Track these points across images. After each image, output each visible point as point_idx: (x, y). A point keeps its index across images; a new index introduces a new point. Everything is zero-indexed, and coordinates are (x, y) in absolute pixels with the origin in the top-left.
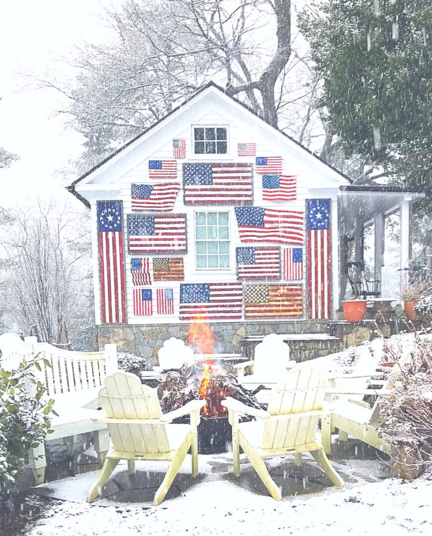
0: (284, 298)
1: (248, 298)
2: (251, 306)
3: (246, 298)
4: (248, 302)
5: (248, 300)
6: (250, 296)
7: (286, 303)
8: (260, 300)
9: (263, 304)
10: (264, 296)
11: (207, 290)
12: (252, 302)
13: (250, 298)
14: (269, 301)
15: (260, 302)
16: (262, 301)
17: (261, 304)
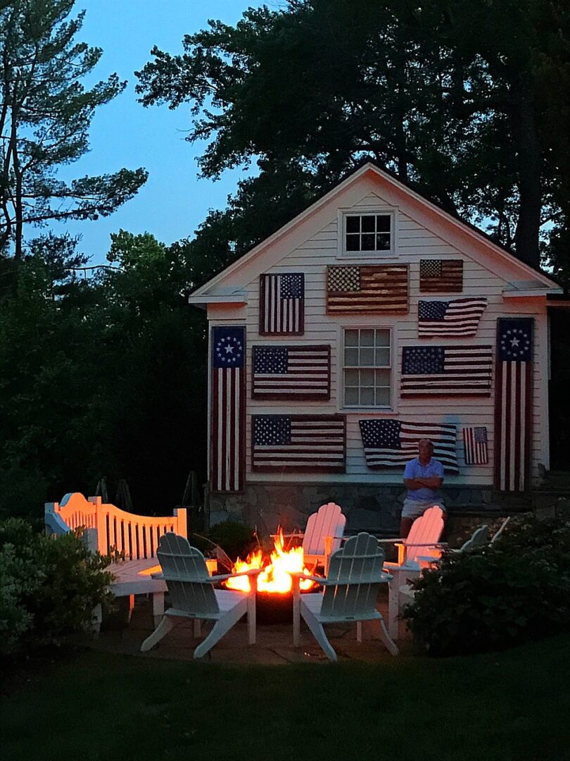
0: (382, 285)
1: (332, 284)
2: (334, 296)
3: (329, 284)
4: (331, 290)
5: (331, 287)
6: (335, 282)
7: (384, 292)
8: (348, 287)
9: (354, 293)
10: (355, 281)
11: (440, 356)
12: (337, 290)
13: (335, 284)
14: (361, 289)
15: (349, 290)
16: (352, 289)
17: (350, 293)
